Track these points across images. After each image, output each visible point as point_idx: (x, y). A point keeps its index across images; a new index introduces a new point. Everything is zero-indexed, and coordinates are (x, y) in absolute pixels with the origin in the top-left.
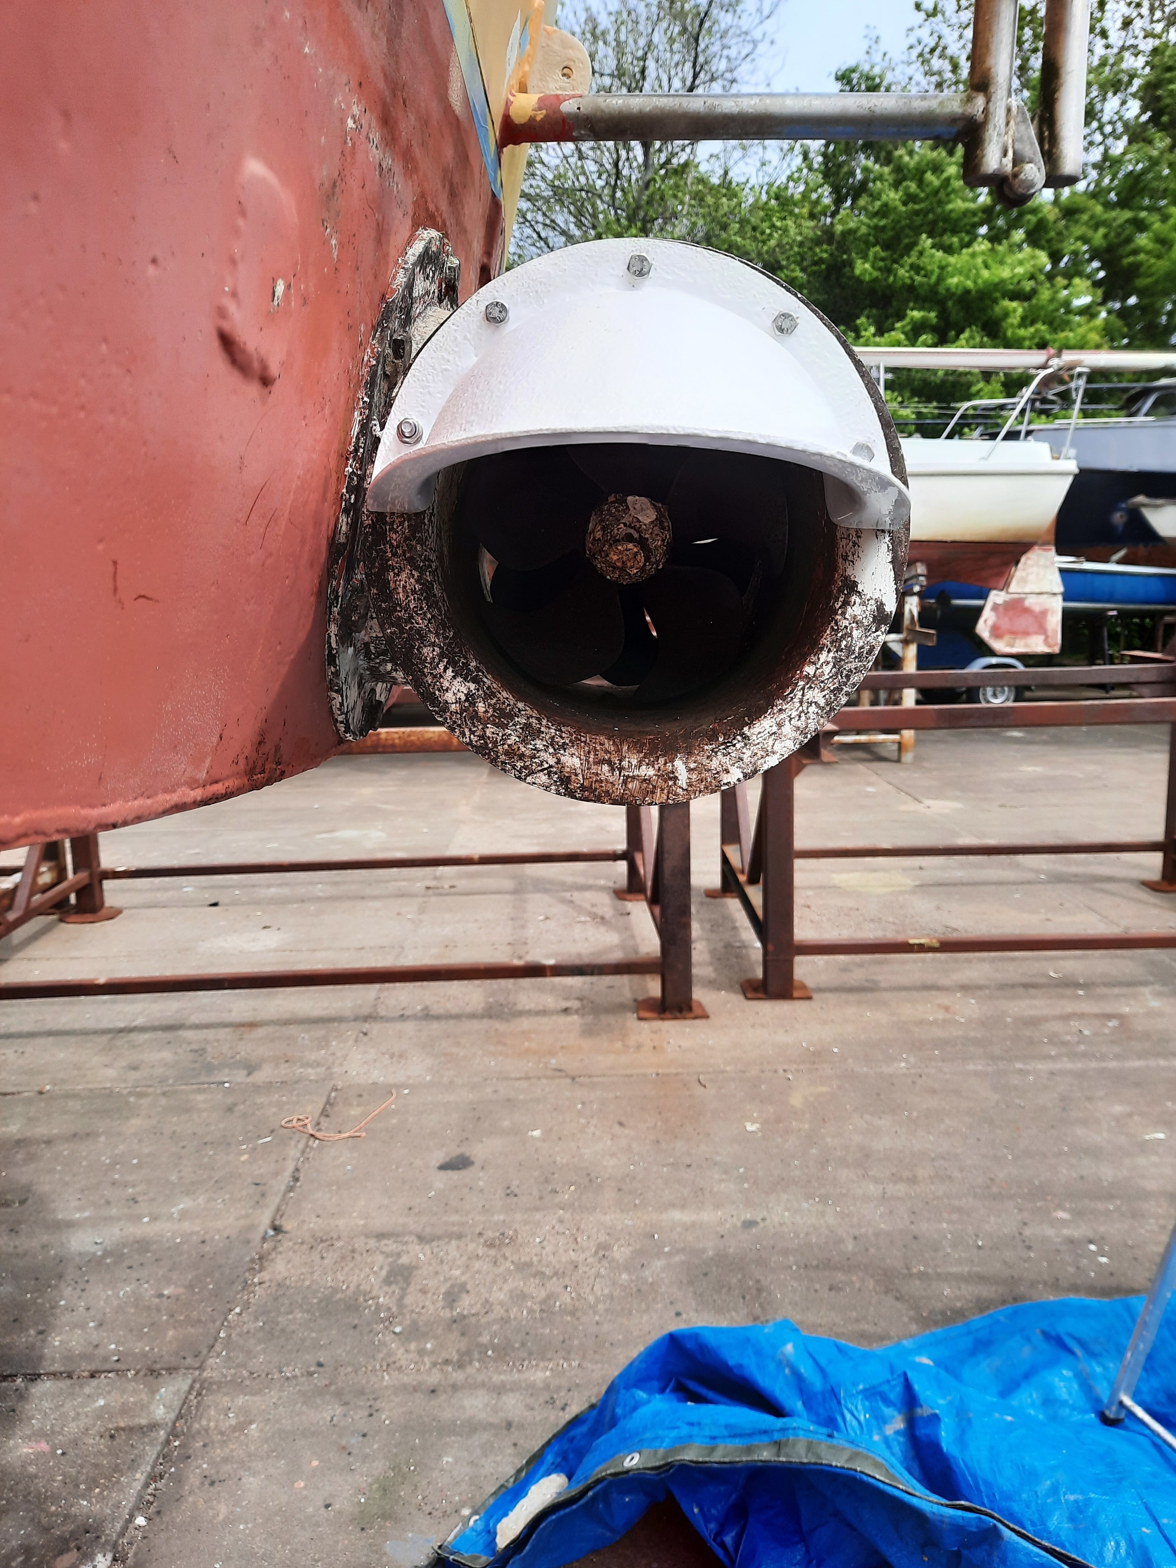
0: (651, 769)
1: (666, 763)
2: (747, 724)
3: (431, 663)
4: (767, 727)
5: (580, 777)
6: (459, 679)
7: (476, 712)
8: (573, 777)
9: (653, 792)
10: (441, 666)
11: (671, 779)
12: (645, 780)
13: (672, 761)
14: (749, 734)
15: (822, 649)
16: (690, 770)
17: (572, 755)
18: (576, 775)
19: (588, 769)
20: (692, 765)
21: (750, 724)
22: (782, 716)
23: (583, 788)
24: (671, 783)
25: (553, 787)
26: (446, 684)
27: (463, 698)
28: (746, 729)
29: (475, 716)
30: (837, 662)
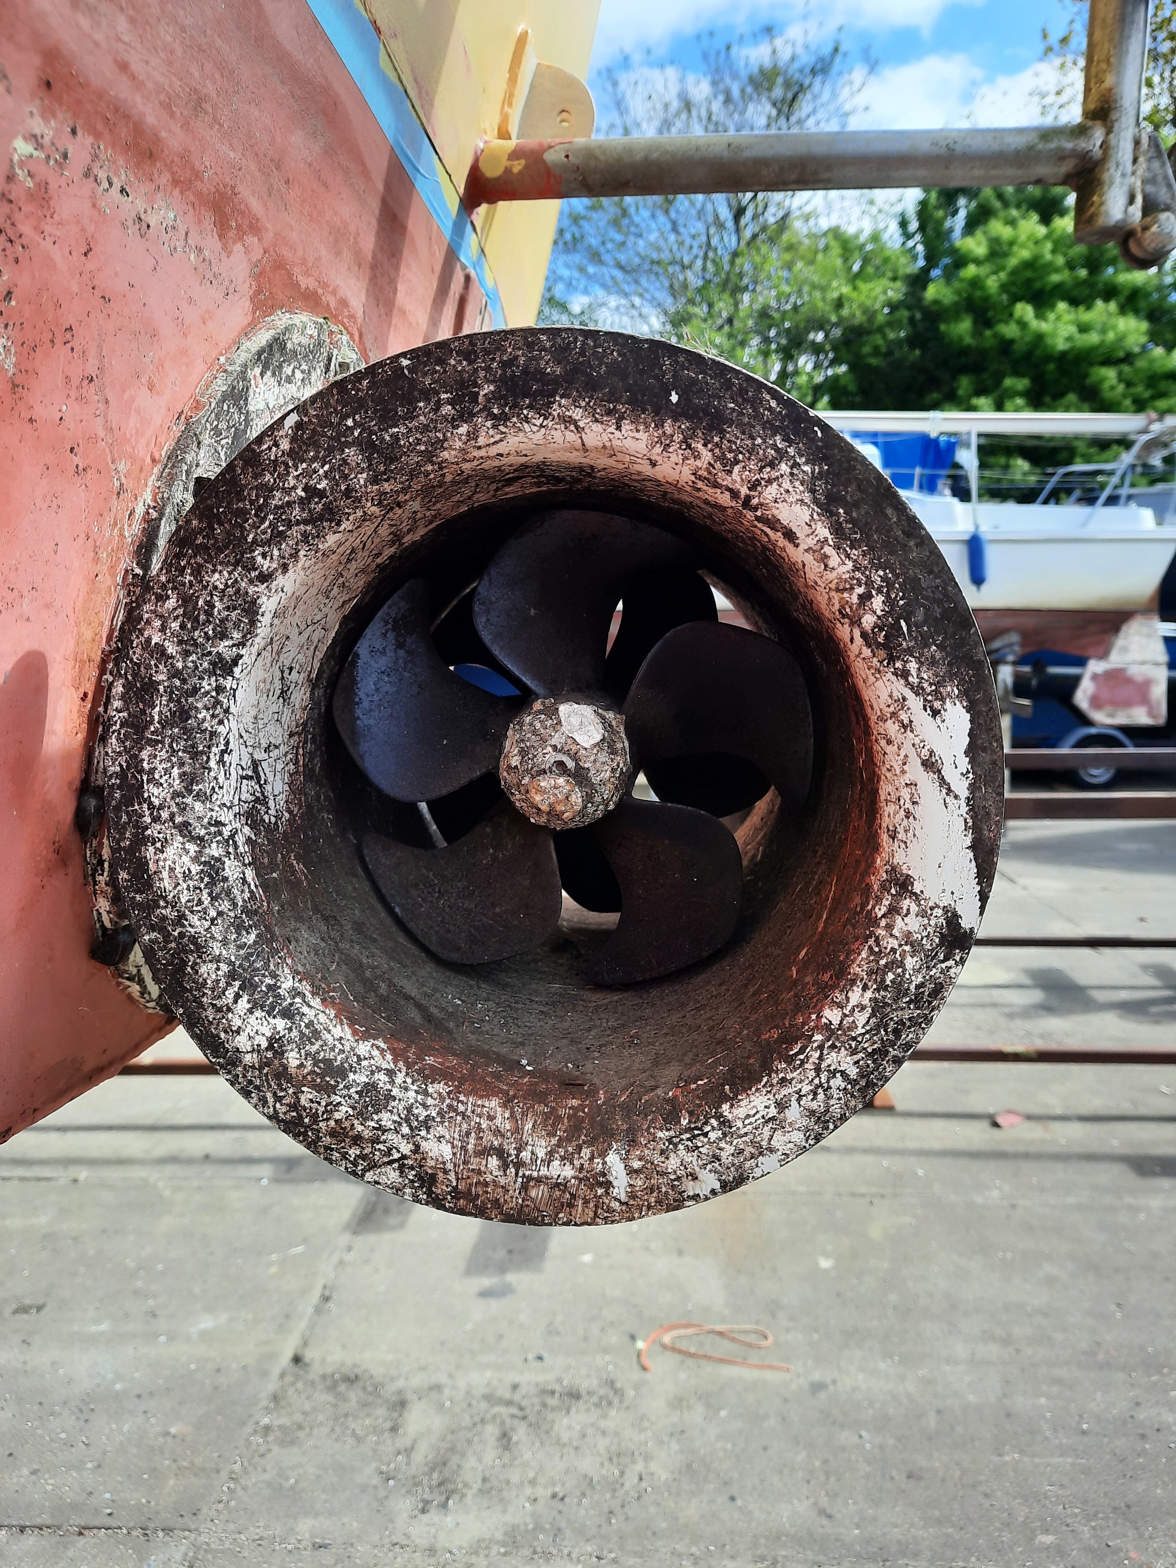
0: (568, 1167)
1: (591, 1159)
2: (727, 1099)
3: (213, 990)
4: (761, 1108)
5: (452, 1176)
6: (259, 1013)
7: (285, 1067)
8: (441, 1175)
9: (571, 1205)
10: (230, 994)
11: (601, 1185)
12: (557, 1185)
13: (603, 1154)
14: (730, 1117)
15: (853, 982)
16: (632, 1172)
17: (439, 1139)
18: (446, 1172)
19: (465, 1163)
20: (637, 1164)
21: (733, 1100)
22: (784, 1092)
23: (456, 1193)
24: (600, 1191)
25: (408, 1190)
26: (237, 1022)
27: (264, 1044)
28: (725, 1107)
29: (283, 1074)
30: (878, 1007)
